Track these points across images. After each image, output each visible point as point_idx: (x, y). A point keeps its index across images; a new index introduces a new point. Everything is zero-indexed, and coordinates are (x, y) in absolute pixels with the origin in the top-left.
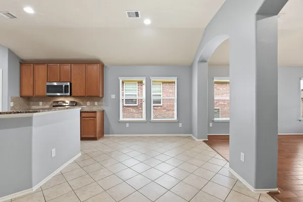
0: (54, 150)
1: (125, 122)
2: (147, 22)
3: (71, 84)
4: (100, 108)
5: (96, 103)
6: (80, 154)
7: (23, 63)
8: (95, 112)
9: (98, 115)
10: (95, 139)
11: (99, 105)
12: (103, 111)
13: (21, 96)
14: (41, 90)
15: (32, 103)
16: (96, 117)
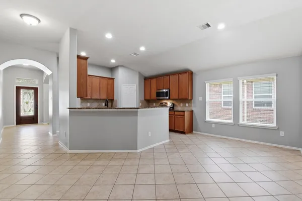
0: (150, 133)
1: (211, 123)
2: (221, 26)
3: (169, 90)
4: (190, 109)
5: (187, 105)
6: (169, 140)
7: (146, 79)
8: (184, 112)
9: (187, 114)
10: (183, 133)
11: (189, 106)
12: (192, 111)
13: (145, 100)
14: (154, 96)
15: (150, 104)
16: (184, 116)
